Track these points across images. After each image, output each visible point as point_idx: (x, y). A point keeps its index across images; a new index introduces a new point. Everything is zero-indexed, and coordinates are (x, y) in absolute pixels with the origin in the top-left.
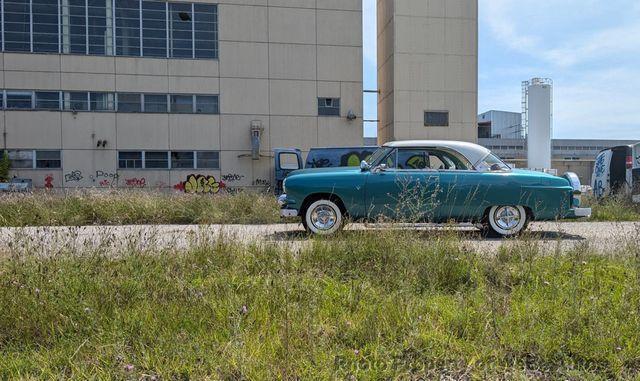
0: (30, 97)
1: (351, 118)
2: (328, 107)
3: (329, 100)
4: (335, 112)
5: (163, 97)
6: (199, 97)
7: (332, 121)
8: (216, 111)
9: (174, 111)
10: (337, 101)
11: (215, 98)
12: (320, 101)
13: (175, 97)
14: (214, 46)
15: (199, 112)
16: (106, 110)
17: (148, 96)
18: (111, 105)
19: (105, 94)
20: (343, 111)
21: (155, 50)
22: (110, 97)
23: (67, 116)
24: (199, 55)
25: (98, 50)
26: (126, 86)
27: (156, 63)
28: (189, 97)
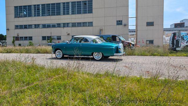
0: (55, 25)
1: (125, 25)
2: (119, 23)
3: (119, 21)
4: (121, 24)
5: (81, 23)
6: (89, 23)
7: (120, 26)
8: (92, 26)
9: (83, 26)
10: (122, 21)
11: (92, 23)
12: (117, 21)
13: (83, 23)
14: (92, 10)
15: (88, 26)
16: (69, 27)
17: (78, 23)
18: (70, 26)
19: (69, 23)
20: (123, 24)
21: (79, 12)
22: (70, 24)
23: (62, 28)
24: (89, 13)
25: (68, 14)
26: (73, 21)
27: (79, 15)
28: (86, 23)
